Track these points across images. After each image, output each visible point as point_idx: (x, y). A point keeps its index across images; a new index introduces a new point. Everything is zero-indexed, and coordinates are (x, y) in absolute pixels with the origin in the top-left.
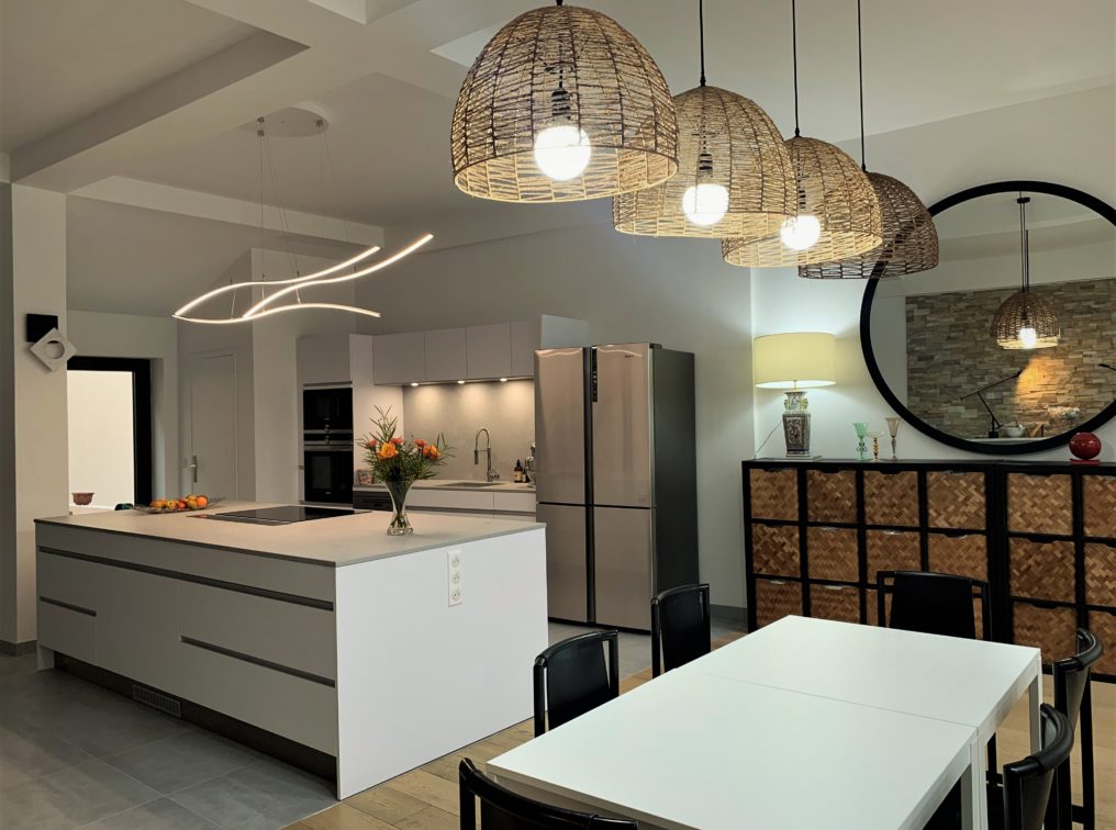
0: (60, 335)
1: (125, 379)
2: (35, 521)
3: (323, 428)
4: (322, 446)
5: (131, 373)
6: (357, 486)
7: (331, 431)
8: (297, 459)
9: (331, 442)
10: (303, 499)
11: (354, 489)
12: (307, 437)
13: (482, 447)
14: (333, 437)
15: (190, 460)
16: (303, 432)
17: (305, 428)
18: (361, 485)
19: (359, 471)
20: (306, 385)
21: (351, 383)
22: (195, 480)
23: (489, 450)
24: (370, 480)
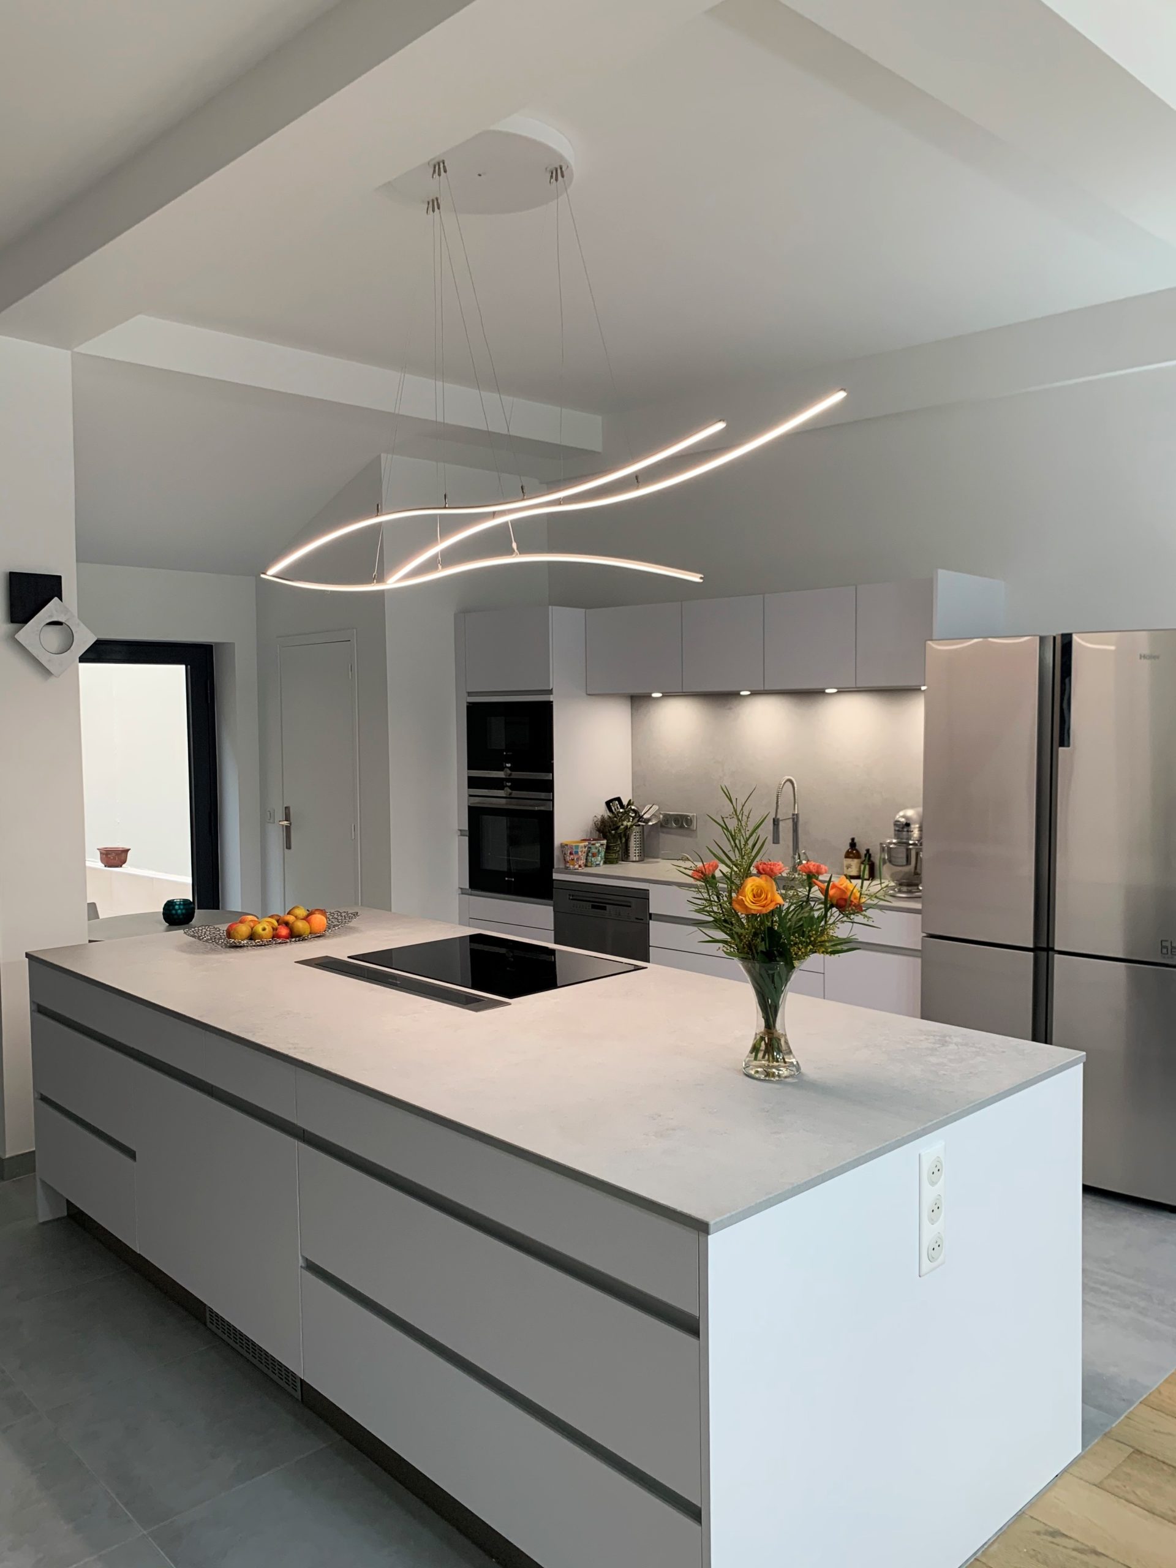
0: (66, 611)
1: (175, 675)
2: (27, 955)
3: (501, 768)
4: (497, 798)
5: (183, 667)
6: (560, 872)
7: (517, 775)
8: (457, 819)
9: (515, 793)
10: (467, 886)
11: (555, 876)
12: (473, 783)
13: (785, 813)
14: (518, 785)
15: (280, 814)
16: (465, 773)
17: (470, 768)
18: (566, 870)
19: (563, 846)
20: (470, 694)
21: (550, 692)
22: (289, 847)
23: (795, 819)
24: (582, 862)
